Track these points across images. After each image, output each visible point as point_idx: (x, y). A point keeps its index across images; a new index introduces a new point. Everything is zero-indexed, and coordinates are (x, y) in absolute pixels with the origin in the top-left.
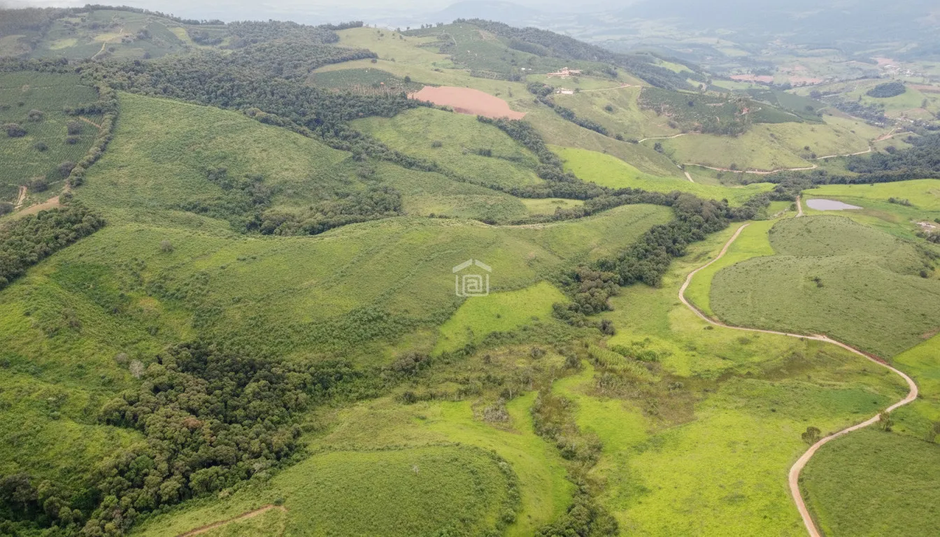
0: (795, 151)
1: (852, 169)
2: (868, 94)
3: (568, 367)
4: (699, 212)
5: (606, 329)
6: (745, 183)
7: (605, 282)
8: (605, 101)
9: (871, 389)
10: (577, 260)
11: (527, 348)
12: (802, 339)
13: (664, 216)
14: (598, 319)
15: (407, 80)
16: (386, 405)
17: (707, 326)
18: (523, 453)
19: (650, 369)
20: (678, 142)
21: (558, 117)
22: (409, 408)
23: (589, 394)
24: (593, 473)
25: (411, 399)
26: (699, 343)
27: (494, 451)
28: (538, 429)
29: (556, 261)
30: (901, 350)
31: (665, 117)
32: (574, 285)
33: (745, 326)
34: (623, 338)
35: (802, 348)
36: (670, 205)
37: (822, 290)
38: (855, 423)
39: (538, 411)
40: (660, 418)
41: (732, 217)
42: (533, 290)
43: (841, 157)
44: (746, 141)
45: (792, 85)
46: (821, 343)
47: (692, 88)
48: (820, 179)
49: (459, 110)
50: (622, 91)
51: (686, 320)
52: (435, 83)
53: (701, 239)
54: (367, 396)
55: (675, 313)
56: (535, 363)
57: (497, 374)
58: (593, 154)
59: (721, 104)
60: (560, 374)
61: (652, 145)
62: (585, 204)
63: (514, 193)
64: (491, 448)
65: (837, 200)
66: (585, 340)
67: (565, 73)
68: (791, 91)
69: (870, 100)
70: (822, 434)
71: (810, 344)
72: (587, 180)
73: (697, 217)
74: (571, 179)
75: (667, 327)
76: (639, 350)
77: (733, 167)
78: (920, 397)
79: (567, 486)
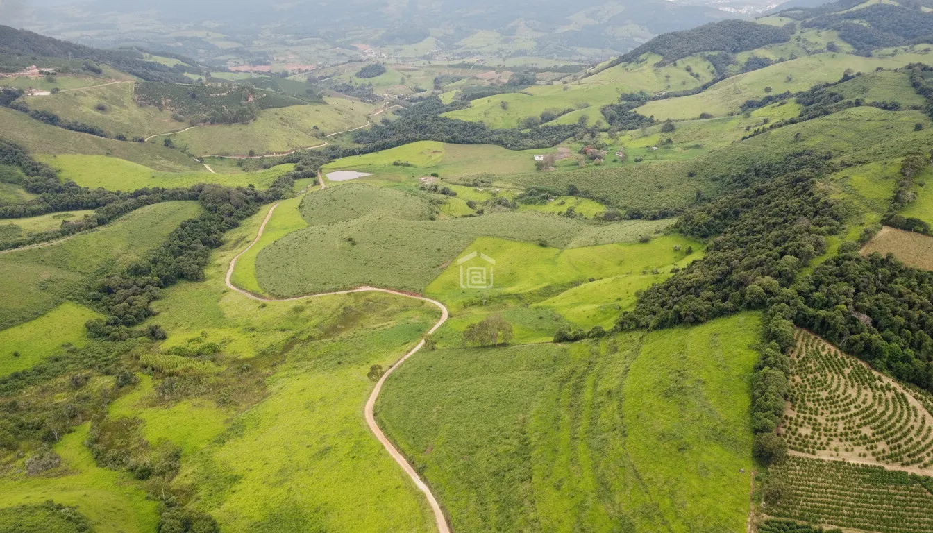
0: (306, 132)
1: (359, 142)
2: (358, 75)
3: (121, 386)
4: (228, 200)
5: (156, 335)
6: (265, 167)
7: (143, 287)
8: (95, 101)
9: (412, 320)
10: (102, 272)
11: (64, 380)
12: (349, 294)
13: (191, 210)
14: (144, 327)
17: (260, 305)
18: (88, 492)
19: (214, 361)
20: (187, 135)
21: (37, 122)
23: (153, 405)
24: (181, 480)
26: (256, 322)
27: (50, 502)
28: (100, 459)
29: (77, 278)
30: (429, 282)
31: (168, 112)
32: (106, 298)
33: (295, 296)
34: (176, 339)
35: (350, 303)
36: (196, 199)
37: (356, 248)
38: (408, 352)
39: (96, 441)
40: (235, 404)
41: (260, 200)
42: (54, 314)
43: (347, 133)
44: (258, 127)
45: (290, 73)
46: (367, 293)
47: (190, 81)
48: (333, 154)
50: (111, 87)
51: (238, 304)
53: (235, 225)
55: (226, 300)
56: (78, 393)
57: (32, 418)
58: (95, 159)
59: (224, 94)
60: (110, 397)
61: (161, 141)
62: (98, 212)
64: (43, 501)
65: (351, 170)
66: (133, 352)
67: (33, 72)
68: (291, 78)
69: (360, 81)
70: (384, 370)
71: (357, 296)
72: (93, 186)
73: (226, 206)
74: (71, 187)
75: (221, 315)
76: (196, 347)
77: (252, 154)
78: (450, 316)
79: (149, 507)
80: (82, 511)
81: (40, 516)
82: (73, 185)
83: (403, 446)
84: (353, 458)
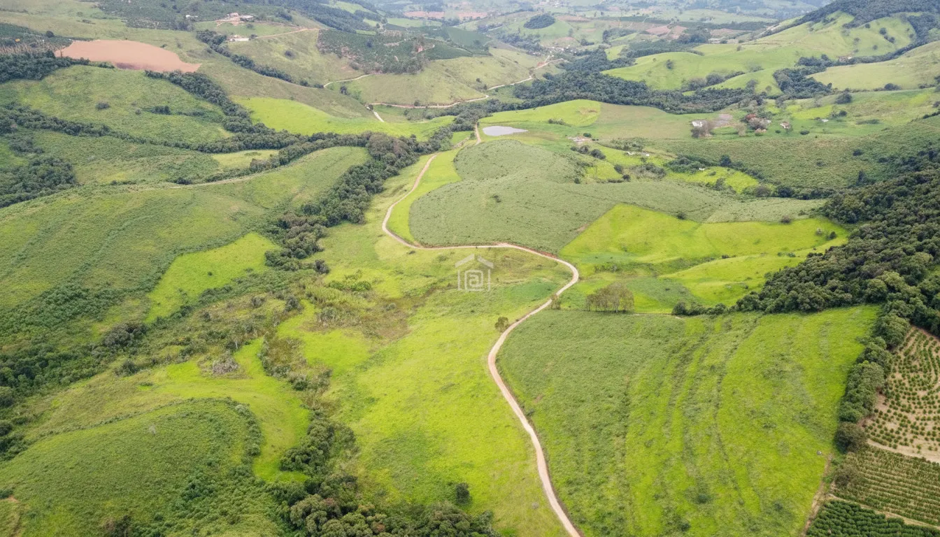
0: (469, 84)
1: (518, 97)
2: (528, 25)
3: (289, 310)
4: (390, 149)
5: (320, 268)
6: (429, 118)
7: (313, 225)
8: (283, 47)
9: (544, 280)
10: (283, 207)
11: (246, 299)
12: (489, 249)
13: (359, 157)
14: (312, 260)
15: (50, 35)
16: (104, 380)
17: (408, 251)
18: (257, 395)
19: (365, 297)
20: (361, 82)
21: (237, 67)
22: (132, 378)
23: (313, 330)
24: (329, 395)
25: (131, 369)
26: (405, 266)
27: (229, 398)
28: (267, 368)
29: (260, 212)
30: (564, 244)
31: (346, 60)
32: (282, 231)
33: (442, 246)
34: (338, 274)
35: (490, 257)
36: (363, 146)
37: (500, 206)
38: (537, 307)
39: (267, 354)
40: (380, 338)
41: (420, 151)
42: (241, 242)
43: (509, 86)
44: (424, 78)
45: (461, 18)
46: (506, 250)
47: (368, 27)
48: (493, 108)
49: (122, 66)
50: (301, 35)
51: (391, 248)
52: (85, 36)
53: (396, 174)
54: (82, 377)
55: (382, 243)
56: (255, 311)
57: (220, 328)
58: (280, 103)
59: (398, 43)
60: (282, 317)
61: (337, 89)
62: (281, 153)
63: (202, 149)
64: (225, 397)
65: (507, 126)
66: (302, 282)
67: (234, 19)
68: (461, 27)
69: (528, 32)
70: (510, 321)
71: (496, 251)
72: (278, 129)
73: (389, 154)
74: (261, 129)
75: (376, 257)
76: (353, 283)
77: (417, 104)
78: (580, 279)
79: (304, 414)
80: (252, 408)
81: (221, 408)
82: (263, 126)
83: (515, 390)
84: (473, 396)
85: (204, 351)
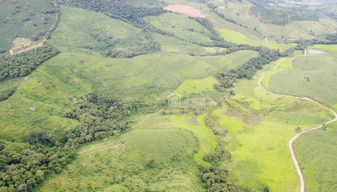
0: (306, 32)
1: (327, 39)
3: (218, 106)
5: (232, 93)
6: (286, 43)
7: (233, 77)
8: (236, 11)
9: (321, 116)
10: (223, 69)
11: (204, 99)
12: (300, 99)
13: (256, 55)
14: (229, 90)
15: (163, 2)
16: (156, 115)
17: (267, 93)
18: (201, 132)
19: (246, 107)
20: (263, 27)
21: (219, 17)
22: (164, 116)
23: (225, 114)
24: (224, 139)
25: (164, 114)
26: (264, 99)
27: (192, 131)
28: (207, 125)
29: (216, 69)
30: (334, 103)
31: (259, 17)
32: (222, 78)
33: (280, 94)
34: (237, 97)
35: (299, 102)
36: (258, 51)
37: (308, 82)
38: (315, 127)
39: (207, 119)
40: (248, 123)
41: (280, 55)
42: (207, 79)
43: (324, 34)
44: (287, 28)
45: (310, 5)
46: (307, 100)
47: (270, 6)
48: (315, 42)
49: (182, 14)
50: (244, 7)
51: (260, 91)
52: (173, 3)
53: (268, 63)
54: (150, 113)
55: (257, 88)
56: (207, 104)
57: (193, 107)
58: (230, 31)
59: (279, 13)
60: (214, 108)
61: (253, 28)
62: (227, 50)
63: (201, 45)
64: (190, 130)
65: (319, 50)
66: (224, 97)
68: (309, 8)
70: (302, 130)
71: (302, 100)
72: (228, 41)
73: (267, 55)
74: (223, 40)
75: (253, 93)
76: (242, 101)
77: (283, 37)
79: (215, 143)
80: (198, 136)
81: (188, 134)
82: (222, 39)
83: (298, 157)
84: (280, 154)
85: (187, 113)
